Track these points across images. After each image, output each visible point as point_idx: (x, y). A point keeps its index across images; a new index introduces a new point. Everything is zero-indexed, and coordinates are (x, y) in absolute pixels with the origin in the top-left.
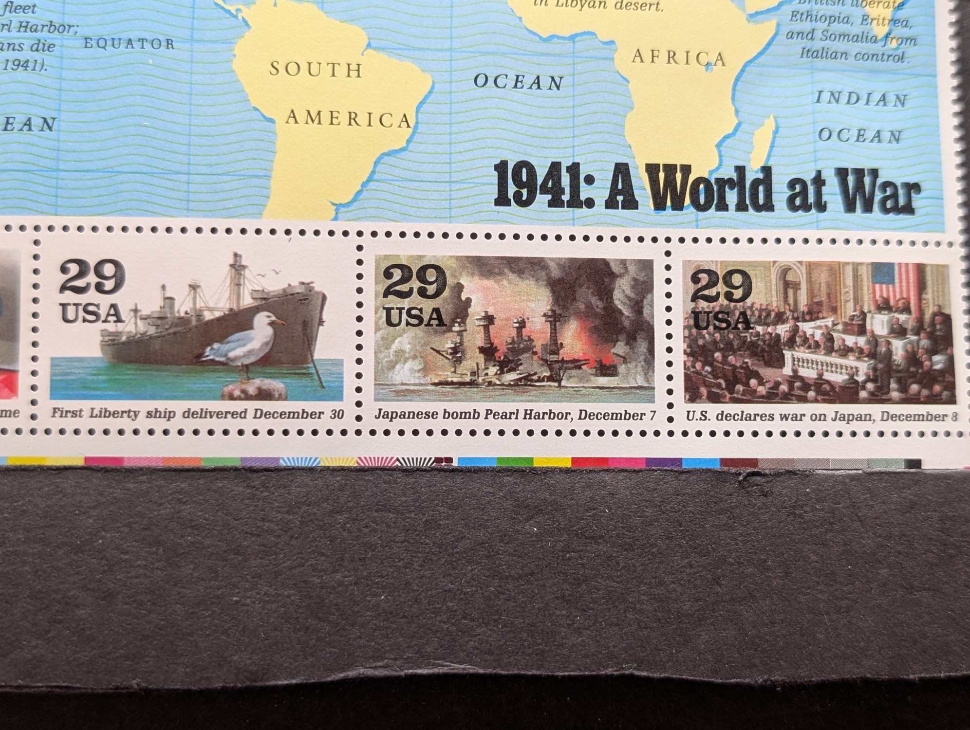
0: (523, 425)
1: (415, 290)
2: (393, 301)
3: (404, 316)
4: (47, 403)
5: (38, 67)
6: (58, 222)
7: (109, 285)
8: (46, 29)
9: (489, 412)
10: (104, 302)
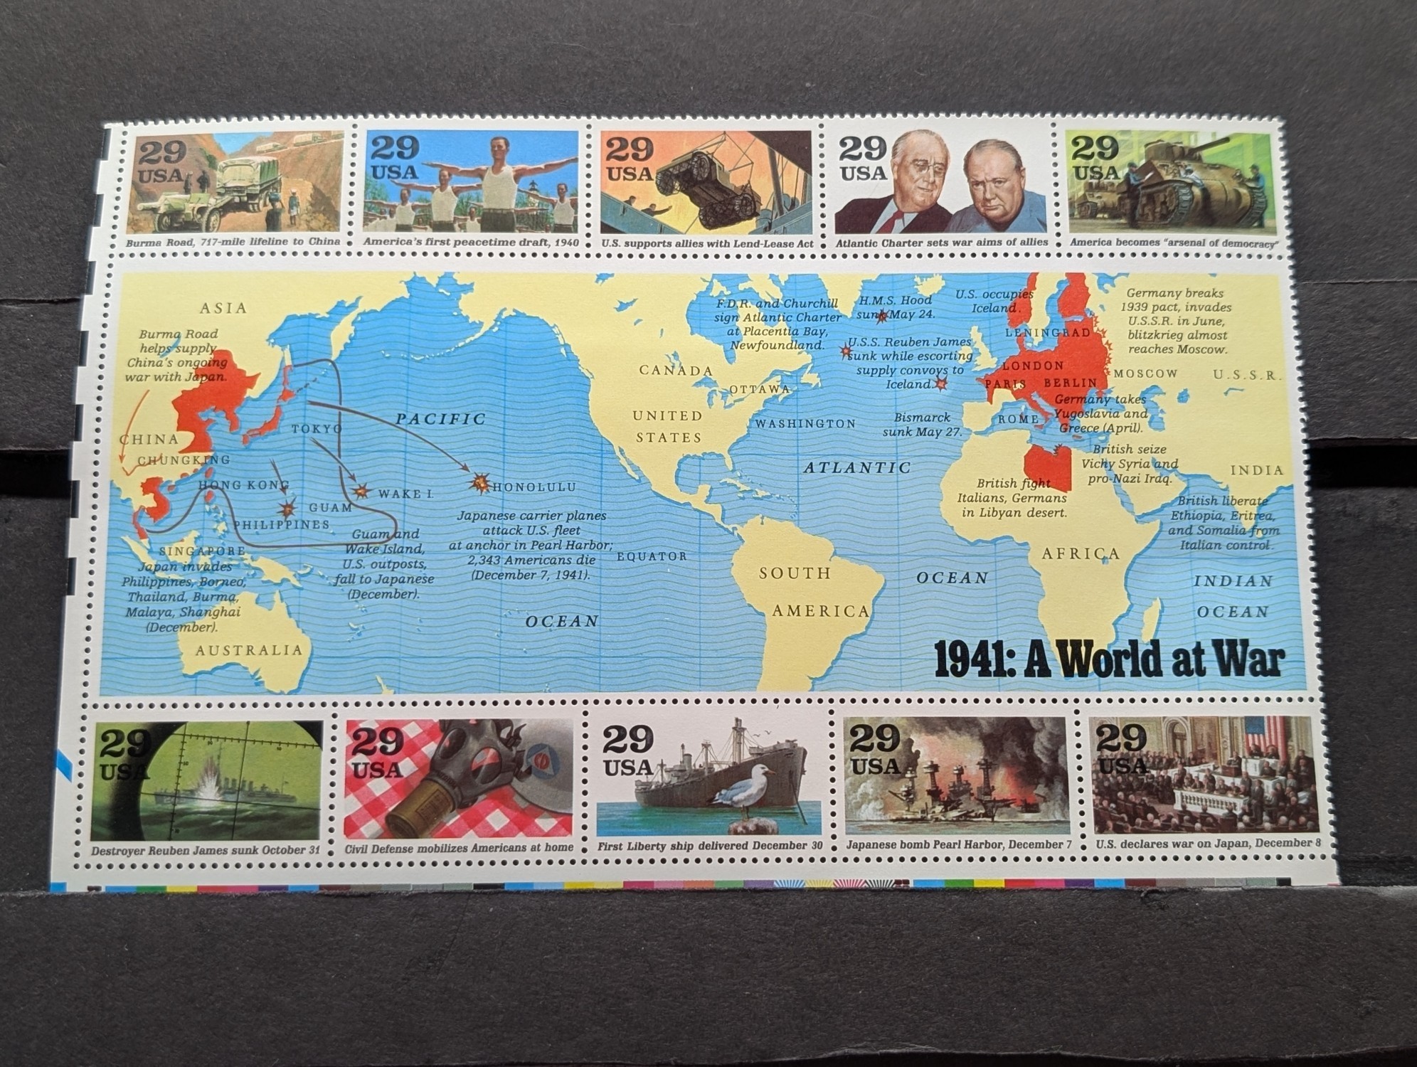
0: (965, 853)
1: (875, 745)
2: (858, 754)
3: (867, 766)
4: (594, 840)
5: (583, 577)
6: (602, 697)
7: (641, 745)
8: (588, 546)
9: (937, 843)
10: (638, 758)
